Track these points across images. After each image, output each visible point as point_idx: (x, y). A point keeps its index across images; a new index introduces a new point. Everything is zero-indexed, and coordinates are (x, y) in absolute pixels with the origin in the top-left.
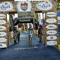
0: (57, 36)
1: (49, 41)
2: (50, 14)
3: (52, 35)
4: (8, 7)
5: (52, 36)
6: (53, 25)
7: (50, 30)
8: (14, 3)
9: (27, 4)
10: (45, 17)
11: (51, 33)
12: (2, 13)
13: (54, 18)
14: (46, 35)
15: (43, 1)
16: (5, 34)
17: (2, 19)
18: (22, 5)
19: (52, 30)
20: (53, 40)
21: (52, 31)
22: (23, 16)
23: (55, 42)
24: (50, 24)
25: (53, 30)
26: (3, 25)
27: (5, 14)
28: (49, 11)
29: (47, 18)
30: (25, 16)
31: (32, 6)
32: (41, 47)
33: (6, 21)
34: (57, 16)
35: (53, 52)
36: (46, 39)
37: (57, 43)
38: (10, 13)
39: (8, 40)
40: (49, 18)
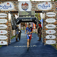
0: (56, 36)
1: (48, 40)
2: (50, 14)
3: (51, 34)
4: (10, 7)
5: (51, 36)
9: (28, 4)
10: (45, 16)
11: (50, 32)
13: (54, 18)
14: (45, 34)
15: (43, 2)
17: (4, 18)
18: (23, 5)
19: (51, 29)
20: (52, 40)
21: (51, 31)
22: (24, 15)
25: (53, 29)
26: (4, 24)
27: (6, 13)
28: (49, 11)
30: (25, 16)
31: (32, 6)
32: (40, 46)
33: (8, 20)
34: (56, 16)
35: (50, 51)
36: (45, 38)
38: (11, 12)
39: (9, 38)
40: (48, 18)
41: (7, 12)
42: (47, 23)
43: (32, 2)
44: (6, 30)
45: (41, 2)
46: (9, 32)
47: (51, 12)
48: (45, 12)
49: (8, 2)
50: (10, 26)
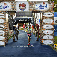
0: (53, 36)
1: (46, 40)
5: (48, 36)
6: (50, 25)
7: (46, 29)
8: (12, 3)
9: (25, 4)
12: (1, 12)
13: (51, 18)
14: (43, 34)
15: (40, 2)
16: (3, 32)
17: (1, 18)
19: (48, 29)
23: (51, 41)
24: (46, 24)
25: (50, 29)
26: (2, 24)
29: (44, 18)
32: (37, 46)
33: (5, 20)
34: (53, 16)
36: (43, 38)
37: (53, 42)
38: (9, 13)
39: (6, 38)
40: (46, 18)
41: (5, 13)
42: (45, 23)
43: (29, 2)
44: (3, 30)
45: (38, 2)
46: (6, 33)
47: (48, 12)
48: (43, 12)
49: (5, 2)
50: (7, 27)
